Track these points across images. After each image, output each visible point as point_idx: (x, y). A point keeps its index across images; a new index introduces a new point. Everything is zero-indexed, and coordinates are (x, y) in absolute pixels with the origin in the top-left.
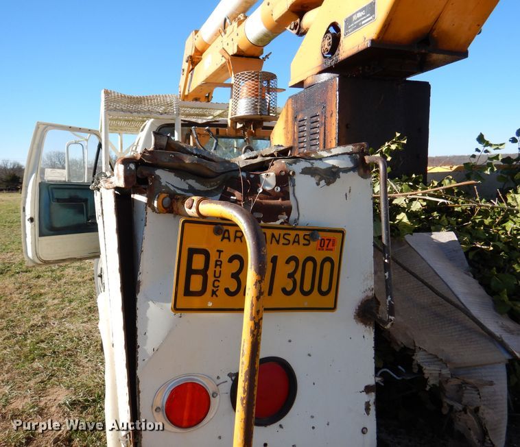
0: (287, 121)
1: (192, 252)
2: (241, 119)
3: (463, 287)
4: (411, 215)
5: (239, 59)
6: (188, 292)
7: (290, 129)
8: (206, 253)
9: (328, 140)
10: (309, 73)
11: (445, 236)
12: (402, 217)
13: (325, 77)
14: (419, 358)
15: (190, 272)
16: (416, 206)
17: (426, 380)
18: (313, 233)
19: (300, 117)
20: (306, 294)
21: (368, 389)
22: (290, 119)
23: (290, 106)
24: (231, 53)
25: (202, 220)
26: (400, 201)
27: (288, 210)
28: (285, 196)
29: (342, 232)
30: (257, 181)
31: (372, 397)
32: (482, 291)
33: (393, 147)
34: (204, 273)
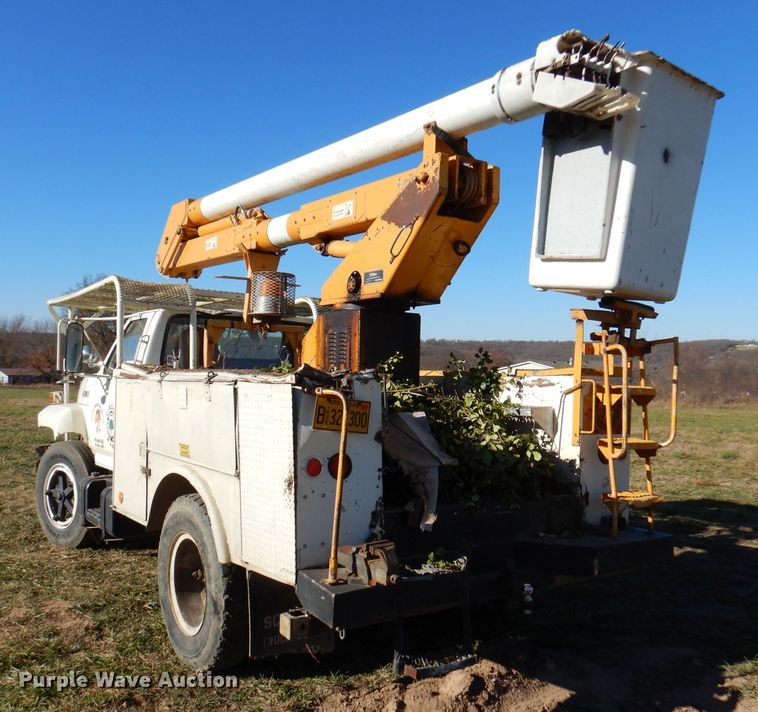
0: (318, 332)
1: (320, 407)
2: (258, 316)
3: (425, 438)
4: (402, 402)
5: (258, 255)
6: (318, 422)
7: (321, 338)
8: (324, 408)
9: (353, 352)
10: (338, 301)
11: (420, 414)
12: (398, 403)
13: (351, 307)
14: (401, 463)
15: (319, 414)
16: (405, 397)
17: (403, 473)
18: (360, 403)
19: (330, 331)
20: (357, 426)
21: (379, 470)
22: (321, 331)
23: (321, 323)
24: (248, 248)
25: (323, 396)
26: (397, 395)
27: (351, 393)
28: (350, 388)
29: (370, 403)
30: (340, 383)
31: (381, 474)
32: (436, 442)
33: (395, 361)
34: (323, 415)
